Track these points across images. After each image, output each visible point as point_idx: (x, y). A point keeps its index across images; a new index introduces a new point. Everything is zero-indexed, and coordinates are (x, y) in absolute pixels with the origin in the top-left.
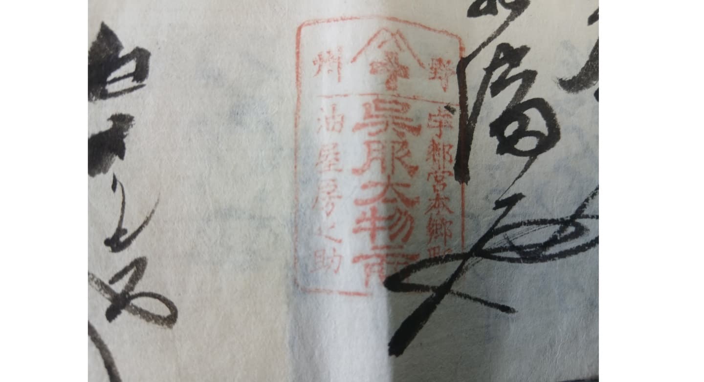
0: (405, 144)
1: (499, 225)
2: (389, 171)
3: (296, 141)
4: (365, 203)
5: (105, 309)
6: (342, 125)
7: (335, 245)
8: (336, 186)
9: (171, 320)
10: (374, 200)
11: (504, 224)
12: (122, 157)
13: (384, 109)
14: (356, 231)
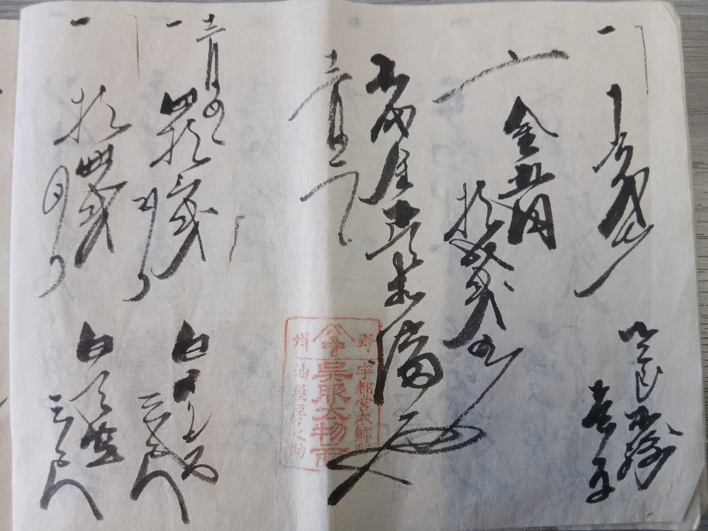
0: (342, 385)
1: (402, 431)
2: (331, 402)
3: (283, 382)
4: (318, 419)
5: (181, 473)
6: (307, 375)
7: (301, 441)
8: (303, 409)
9: (215, 480)
10: (322, 418)
11: (406, 430)
12: (193, 392)
13: (330, 368)
14: (312, 435)
